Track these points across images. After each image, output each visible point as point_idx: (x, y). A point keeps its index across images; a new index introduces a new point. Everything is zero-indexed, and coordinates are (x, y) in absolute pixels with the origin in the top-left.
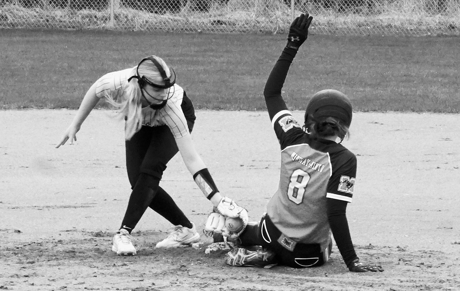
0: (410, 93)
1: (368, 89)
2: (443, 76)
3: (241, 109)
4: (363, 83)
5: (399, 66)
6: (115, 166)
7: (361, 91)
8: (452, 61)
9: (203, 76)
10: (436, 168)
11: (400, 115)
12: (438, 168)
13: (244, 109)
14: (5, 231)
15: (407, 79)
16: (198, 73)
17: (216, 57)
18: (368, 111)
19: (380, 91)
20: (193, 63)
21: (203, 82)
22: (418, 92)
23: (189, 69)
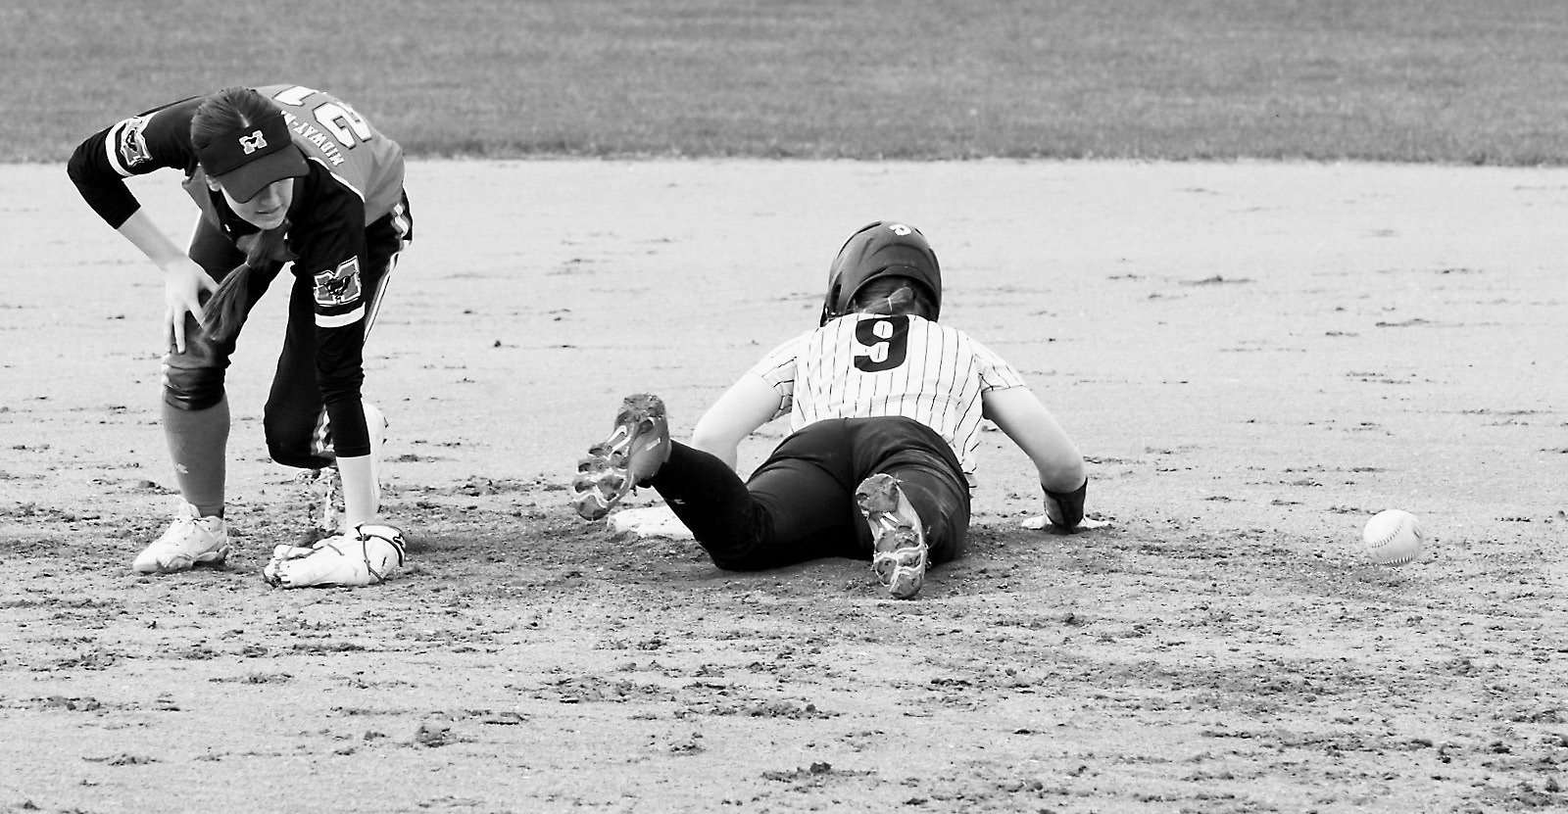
0: (1320, 110)
1: (1207, 99)
2: (1422, 63)
3: (840, 156)
4: (1196, 85)
5: (1308, 38)
6: (465, 310)
7: (1185, 106)
8: (1457, 23)
9: (764, 69)
10: (1334, 309)
11: (1271, 169)
12: (1339, 309)
13: (850, 156)
14: (115, 483)
15: (1322, 73)
16: (753, 60)
17: (813, 16)
18: (1185, 159)
19: (1238, 105)
20: (744, 33)
21: (760, 84)
22: (1342, 106)
23: (733, 48)
